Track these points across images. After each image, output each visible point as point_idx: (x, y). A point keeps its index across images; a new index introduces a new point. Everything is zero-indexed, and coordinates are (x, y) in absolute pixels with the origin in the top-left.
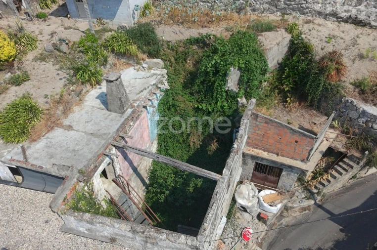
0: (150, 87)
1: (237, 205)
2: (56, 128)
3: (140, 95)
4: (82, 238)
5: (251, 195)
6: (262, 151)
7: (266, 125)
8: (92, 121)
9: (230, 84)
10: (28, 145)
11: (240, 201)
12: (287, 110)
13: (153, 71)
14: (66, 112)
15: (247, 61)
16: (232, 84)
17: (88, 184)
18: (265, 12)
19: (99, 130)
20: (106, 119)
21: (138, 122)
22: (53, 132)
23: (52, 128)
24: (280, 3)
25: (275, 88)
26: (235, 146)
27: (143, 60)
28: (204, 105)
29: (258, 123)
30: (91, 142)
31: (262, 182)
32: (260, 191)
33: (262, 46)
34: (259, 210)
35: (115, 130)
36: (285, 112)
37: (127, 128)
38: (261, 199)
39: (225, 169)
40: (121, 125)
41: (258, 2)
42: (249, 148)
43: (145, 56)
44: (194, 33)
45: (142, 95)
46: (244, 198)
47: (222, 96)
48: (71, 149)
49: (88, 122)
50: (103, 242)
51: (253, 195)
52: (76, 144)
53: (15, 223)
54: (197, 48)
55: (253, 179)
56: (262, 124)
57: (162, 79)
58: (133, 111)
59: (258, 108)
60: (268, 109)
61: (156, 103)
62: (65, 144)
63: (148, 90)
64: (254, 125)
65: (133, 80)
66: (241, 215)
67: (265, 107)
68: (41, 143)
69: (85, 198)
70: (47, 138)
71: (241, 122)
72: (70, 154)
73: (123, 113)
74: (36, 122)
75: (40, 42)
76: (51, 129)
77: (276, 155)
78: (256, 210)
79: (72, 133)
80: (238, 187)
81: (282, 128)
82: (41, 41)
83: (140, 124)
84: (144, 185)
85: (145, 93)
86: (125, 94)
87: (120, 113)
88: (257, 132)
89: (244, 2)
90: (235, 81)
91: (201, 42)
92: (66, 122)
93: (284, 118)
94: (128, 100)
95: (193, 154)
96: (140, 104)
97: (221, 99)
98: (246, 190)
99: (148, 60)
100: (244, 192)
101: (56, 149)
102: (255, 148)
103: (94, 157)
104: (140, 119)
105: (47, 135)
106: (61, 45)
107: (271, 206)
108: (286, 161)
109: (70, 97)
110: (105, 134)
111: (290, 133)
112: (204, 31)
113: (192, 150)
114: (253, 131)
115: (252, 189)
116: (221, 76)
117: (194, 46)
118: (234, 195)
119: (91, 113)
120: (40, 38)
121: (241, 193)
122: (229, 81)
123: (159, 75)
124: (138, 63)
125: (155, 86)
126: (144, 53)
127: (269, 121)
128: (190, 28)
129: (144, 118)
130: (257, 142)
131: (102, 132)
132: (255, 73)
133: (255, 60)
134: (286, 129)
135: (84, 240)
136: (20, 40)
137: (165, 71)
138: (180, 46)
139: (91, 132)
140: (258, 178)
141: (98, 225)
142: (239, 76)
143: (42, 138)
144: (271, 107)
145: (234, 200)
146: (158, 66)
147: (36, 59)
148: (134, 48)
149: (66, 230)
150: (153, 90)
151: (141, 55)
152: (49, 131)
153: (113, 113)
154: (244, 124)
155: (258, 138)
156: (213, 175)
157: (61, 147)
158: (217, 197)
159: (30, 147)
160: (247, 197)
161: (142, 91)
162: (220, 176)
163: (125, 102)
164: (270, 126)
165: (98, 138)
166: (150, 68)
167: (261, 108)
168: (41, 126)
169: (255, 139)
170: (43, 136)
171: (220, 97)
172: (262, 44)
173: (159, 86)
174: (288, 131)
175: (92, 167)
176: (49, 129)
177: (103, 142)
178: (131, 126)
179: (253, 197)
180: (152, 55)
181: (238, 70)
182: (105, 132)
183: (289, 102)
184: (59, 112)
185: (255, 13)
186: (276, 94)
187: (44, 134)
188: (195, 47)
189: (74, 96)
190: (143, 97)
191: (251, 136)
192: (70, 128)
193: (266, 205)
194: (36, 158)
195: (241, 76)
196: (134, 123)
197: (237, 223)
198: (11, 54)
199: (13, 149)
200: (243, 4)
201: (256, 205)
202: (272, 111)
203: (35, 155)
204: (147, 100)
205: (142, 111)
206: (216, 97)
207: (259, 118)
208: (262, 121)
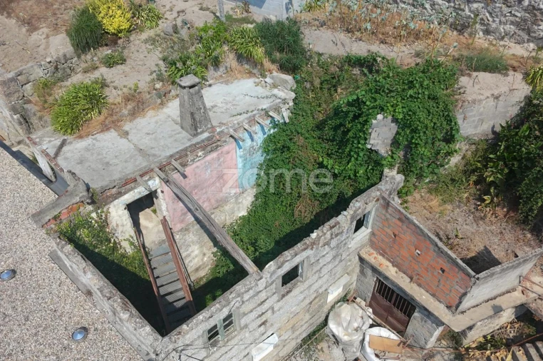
0: (254, 113)
1: (326, 330)
2: (112, 130)
3: (234, 118)
4: (63, 274)
5: (356, 325)
6: (390, 265)
7: (399, 223)
8: (154, 135)
9: (376, 141)
11: (332, 326)
12: (477, 214)
13: (275, 91)
14: (134, 114)
15: (410, 110)
16: (380, 142)
17: (99, 211)
18: (506, 39)
19: (152, 148)
20: (170, 137)
21: (214, 155)
22: (106, 133)
23: (108, 129)
24: (536, 28)
25: (473, 171)
27: (270, 71)
28: (331, 162)
29: (388, 216)
30: (132, 160)
31: (385, 314)
32: (372, 326)
33: (460, 94)
34: (358, 354)
35: (168, 154)
36: (471, 218)
37: (190, 158)
38: (367, 339)
39: (271, 263)
40: (181, 150)
41: (496, 19)
42: (372, 251)
43: (273, 67)
44: (360, 49)
45: (236, 120)
46: (339, 324)
47: (358, 155)
49: (148, 134)
50: (79, 290)
51: (358, 327)
52: (116, 157)
53: (16, 226)
54: (359, 72)
55: (373, 303)
56: (394, 220)
57: (281, 105)
58: (209, 137)
60: (444, 202)
62: (104, 152)
63: (250, 114)
64: (383, 217)
65: (242, 97)
66: (329, 347)
67: (441, 197)
68: (84, 143)
69: (90, 226)
70: (95, 139)
71: (351, 204)
73: (196, 135)
74: (94, 114)
75: (165, 21)
77: (409, 280)
78: (354, 352)
79: (124, 141)
80: (339, 304)
81: (423, 238)
82: (166, 19)
83: (219, 159)
84: (215, 246)
85: (241, 118)
87: (191, 135)
88: (385, 229)
89: (472, 16)
90: (387, 139)
91: (367, 64)
92: (127, 127)
93: (465, 226)
94: (207, 119)
96: (226, 131)
97: (357, 159)
98: (349, 314)
99: (275, 74)
100: (343, 315)
102: (381, 254)
103: (120, 179)
104: (220, 152)
105: (96, 135)
106: (182, 28)
107: (377, 356)
108: (421, 295)
109: (148, 96)
110: (154, 155)
111: (434, 251)
113: (298, 223)
114: (381, 225)
115: (362, 318)
116: (360, 123)
117: (355, 69)
118: (329, 313)
119: (161, 124)
120: (167, 15)
121: (338, 315)
122: (373, 135)
123: (280, 98)
125: (263, 113)
126: (273, 62)
127: (404, 219)
128: (360, 40)
129: (228, 153)
130: (384, 246)
131: (153, 152)
132: (422, 134)
133: (429, 112)
135: (64, 276)
136: (139, 13)
137: (293, 95)
138: (335, 65)
139: (141, 148)
140: (378, 304)
142: (395, 132)
143: (90, 137)
144: (451, 201)
145: (325, 323)
146: (285, 85)
147: (146, 41)
148: (259, 52)
149: (54, 258)
150: (257, 116)
151: (267, 64)
152: (102, 131)
153: (184, 132)
154: (354, 209)
155: (387, 240)
156: (249, 265)
157: (99, 154)
159: (72, 143)
160: (345, 325)
161: (241, 114)
162: (256, 268)
163: (200, 122)
164: (405, 227)
165: (144, 157)
166: (275, 86)
169: (383, 240)
170: (93, 135)
171: (355, 156)
172: (462, 91)
173: (271, 114)
174: (432, 247)
175: (114, 191)
176: (105, 129)
177: (144, 164)
178: (197, 156)
179: (356, 330)
180: (285, 68)
181: (392, 121)
182: (157, 153)
183: (487, 202)
184: (125, 112)
185: (489, 36)
186: (471, 182)
187: (95, 132)
188: (356, 71)
189: (155, 96)
190: (236, 122)
191: (376, 232)
192: (126, 134)
193: (369, 350)
194: (66, 158)
195: (398, 133)
196: (205, 155)
197: (316, 356)
198: (121, 28)
199: (56, 140)
200: (470, 16)
201: (357, 344)
202: (449, 207)
204: (242, 129)
205: (225, 141)
206: (349, 155)
207: (390, 208)
208: (394, 215)
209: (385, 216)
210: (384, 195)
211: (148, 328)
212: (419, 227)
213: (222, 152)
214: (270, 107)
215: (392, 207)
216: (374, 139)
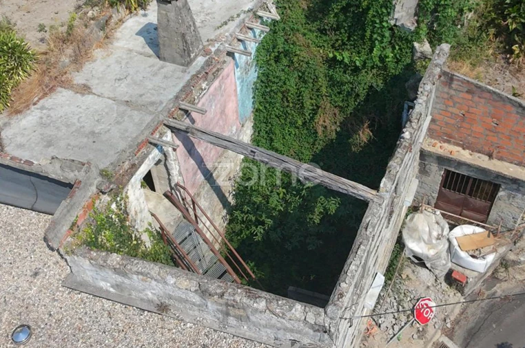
0: (242, 16)
1: (406, 253)
2: (59, 89)
3: (221, 30)
4: (103, 300)
5: (435, 234)
6: (460, 149)
7: (469, 96)
8: (129, 78)
9: (400, 14)
10: (6, 120)
11: (413, 245)
12: (511, 68)
14: (79, 59)
16: (404, 14)
17: (118, 199)
19: (141, 96)
20: (155, 74)
21: (216, 83)
22: (53, 95)
23: (52, 90)
25: (489, 24)
26: (406, 135)
28: (346, 54)
29: (452, 92)
30: (126, 118)
31: (459, 209)
32: (452, 227)
34: (450, 265)
35: (171, 96)
36: (507, 73)
37: (195, 94)
38: (455, 243)
39: (384, 180)
40: (184, 87)
42: (434, 141)
45: (227, 31)
46: (420, 239)
47: (383, 36)
48: (88, 129)
49: (119, 80)
50: (144, 310)
51: (439, 235)
52: (98, 121)
55: (441, 204)
56: (461, 95)
58: (207, 61)
59: (454, 63)
60: (473, 65)
61: (252, 47)
62: (75, 121)
63: (237, 21)
64: (446, 96)
66: (413, 272)
67: (468, 62)
68: (30, 118)
69: (112, 224)
70: (42, 108)
71: (420, 90)
72: (85, 140)
73: (188, 64)
74: (21, 77)
76: (49, 90)
77: (487, 158)
78: (444, 265)
79: (89, 99)
80: (409, 218)
81: (499, 104)
83: (220, 86)
85: (232, 26)
86: (192, 28)
87: (183, 65)
88: (450, 109)
90: (410, 8)
92: (79, 79)
93: (506, 84)
94: (198, 39)
95: (322, 149)
96: (222, 48)
97: (381, 42)
98: (426, 224)
100: (420, 228)
101: (57, 128)
102: (445, 141)
103: (130, 147)
104: (221, 77)
105: (42, 102)
107: (473, 256)
108: (508, 168)
109: (87, 31)
110: (152, 103)
111: (518, 113)
113: (321, 142)
114: (443, 107)
115: (438, 223)
118: (400, 232)
119: (127, 63)
121: (415, 230)
122: (398, 8)
125: (251, 14)
127: (475, 89)
129: (228, 76)
130: (449, 130)
131: (146, 99)
134: (509, 105)
135: (107, 304)
139: (126, 99)
140: (448, 201)
141: (135, 277)
143: (33, 108)
144: (480, 63)
145: (400, 244)
149: (74, 285)
150: (246, 21)
152: (45, 95)
153: (168, 64)
154: (426, 93)
155: (452, 121)
156: (362, 191)
157: (68, 126)
158: (368, 233)
159: (10, 123)
160: (426, 237)
161: (226, 23)
162: (374, 192)
163: (192, 44)
164: (476, 98)
165: (139, 110)
167: (460, 64)
168: (30, 84)
169: (447, 124)
170: (35, 104)
171: (379, 39)
173: (260, 13)
174: (514, 110)
175: (127, 165)
176: (47, 90)
177: (148, 119)
178: (202, 89)
179: (438, 239)
182: (153, 99)
183: (517, 52)
184: (65, 60)
186: (491, 36)
187: (36, 99)
189: (95, 29)
190: (227, 34)
191: (438, 117)
192: (85, 89)
193: (463, 254)
194: (20, 146)
197: (405, 287)
201: (444, 254)
202: (481, 69)
203: (19, 140)
204: (236, 41)
205: (225, 62)
206: (371, 39)
207: (455, 82)
208: (461, 88)
209: (448, 94)
210: (444, 69)
211: (299, 307)
212: (494, 93)
213: (223, 77)
214: (256, 5)
215: (458, 80)
216: (399, 12)
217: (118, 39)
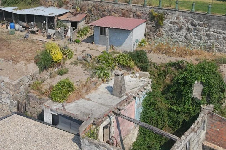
0: (139, 87)
2: (81, 99)
3: (132, 90)
6: (218, 146)
7: (220, 123)
8: (102, 99)
10: (66, 104)
13: (142, 79)
14: (87, 92)
15: (207, 78)
16: (197, 94)
17: (97, 128)
19: (106, 103)
20: (110, 99)
21: (129, 106)
22: (79, 100)
23: (79, 99)
26: (193, 126)
27: (137, 71)
29: (214, 121)
30: (101, 108)
37: (122, 106)
39: (183, 136)
40: (120, 102)
42: (208, 142)
43: (138, 69)
44: (173, 59)
45: (134, 90)
47: (189, 101)
48: (90, 109)
49: (99, 99)
52: (93, 107)
54: (174, 69)
56: (217, 122)
57: (147, 84)
58: (127, 97)
62: (86, 107)
63: (138, 88)
64: (211, 123)
65: (129, 82)
68: (73, 104)
70: (76, 102)
71: (200, 115)
72: (89, 111)
73: (121, 97)
75: (75, 55)
79: (90, 102)
82: (75, 54)
85: (136, 89)
86: (124, 86)
87: (119, 97)
88: (213, 128)
89: (212, 45)
90: (199, 92)
91: (177, 65)
92: (87, 97)
96: (132, 95)
97: (188, 103)
99: (140, 72)
101: (81, 107)
102: (212, 143)
104: (131, 104)
105: (76, 101)
106: (87, 57)
109: (91, 84)
110: (110, 105)
112: (180, 59)
114: (211, 127)
116: (188, 86)
117: (172, 68)
119: (102, 95)
120: (75, 53)
122: (194, 91)
123: (146, 82)
124: (133, 73)
125: (142, 87)
126: (138, 67)
128: (171, 56)
131: (107, 104)
132: (214, 88)
133: (214, 79)
137: (150, 80)
138: (163, 67)
139: (101, 103)
142: (202, 88)
143: (73, 102)
146: (146, 76)
147: (72, 64)
148: (132, 63)
150: (141, 89)
151: (136, 68)
152: (77, 100)
153: (114, 96)
154: (201, 117)
155: (215, 134)
156: (175, 137)
157: (84, 107)
159: (67, 105)
161: (134, 88)
163: (123, 91)
164: (222, 124)
165: (105, 106)
166: (140, 77)
168: (73, 96)
171: (187, 101)
173: (145, 88)
177: (108, 108)
178: (125, 105)
180: (142, 69)
181: (201, 84)
182: (110, 104)
184: (84, 91)
185: (220, 52)
187: (74, 100)
188: (173, 69)
189: (93, 84)
191: (209, 132)
192: (89, 100)
194: (70, 110)
195: (203, 89)
196: (127, 105)
203: (70, 109)
204: (137, 94)
205: (132, 99)
206: (184, 101)
208: (216, 120)
209: (212, 121)
214: (144, 85)
215: (215, 116)
216: (195, 92)
217: (99, 89)
